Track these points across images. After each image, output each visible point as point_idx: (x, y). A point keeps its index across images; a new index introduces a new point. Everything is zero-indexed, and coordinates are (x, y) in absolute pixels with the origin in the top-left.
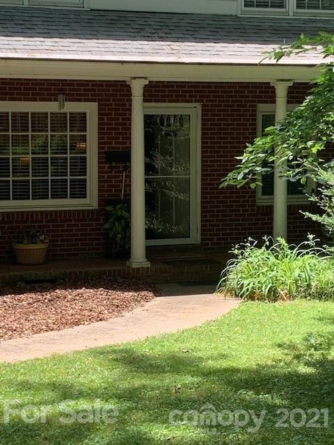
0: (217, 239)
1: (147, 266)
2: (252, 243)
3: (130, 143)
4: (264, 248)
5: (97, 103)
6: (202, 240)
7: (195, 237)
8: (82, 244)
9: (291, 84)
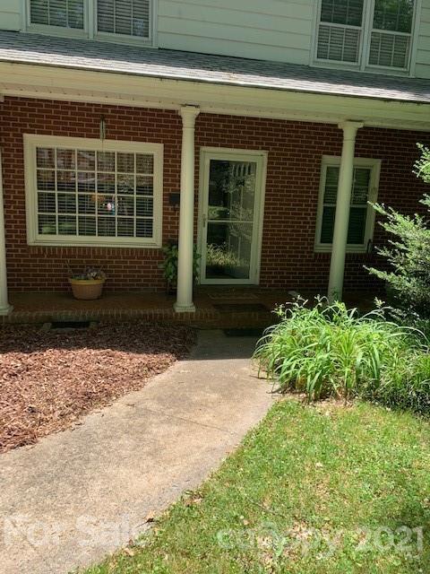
0: (275, 281)
1: (192, 311)
2: (300, 303)
3: (179, 186)
4: (315, 310)
5: (162, 145)
6: (261, 281)
7: (254, 278)
8: (144, 281)
9: (361, 125)
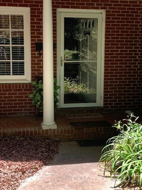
0: (115, 104)
1: (54, 128)
7: (100, 102)
8: (19, 107)
